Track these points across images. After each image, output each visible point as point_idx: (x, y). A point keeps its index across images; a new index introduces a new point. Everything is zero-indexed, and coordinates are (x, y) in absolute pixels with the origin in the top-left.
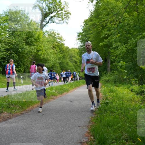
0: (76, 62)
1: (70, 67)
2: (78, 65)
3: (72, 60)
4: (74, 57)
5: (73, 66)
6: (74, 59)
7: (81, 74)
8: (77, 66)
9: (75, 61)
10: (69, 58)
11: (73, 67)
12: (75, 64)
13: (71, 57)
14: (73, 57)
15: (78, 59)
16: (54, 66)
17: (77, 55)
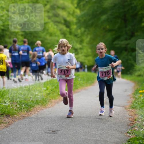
0: (67, 24)
1: (51, 35)
2: (73, 30)
3: (56, 15)
4: (64, 8)
5: (59, 33)
6: (63, 14)
7: (80, 55)
8: (70, 33)
9: (65, 21)
10: (48, 12)
11: (58, 36)
12: (64, 28)
13: (53, 8)
14: (58, 7)
15: (73, 14)
16: (8, 33)
17: (72, 3)
